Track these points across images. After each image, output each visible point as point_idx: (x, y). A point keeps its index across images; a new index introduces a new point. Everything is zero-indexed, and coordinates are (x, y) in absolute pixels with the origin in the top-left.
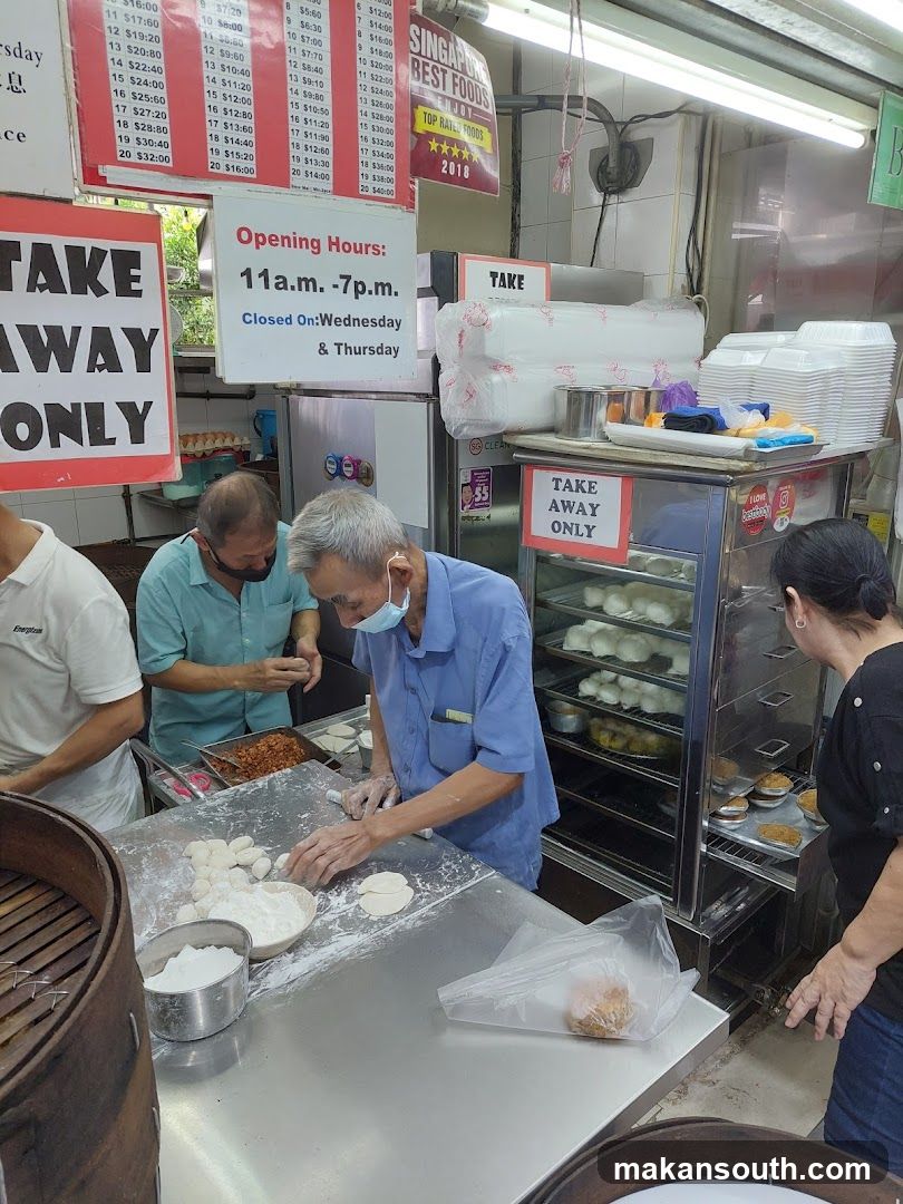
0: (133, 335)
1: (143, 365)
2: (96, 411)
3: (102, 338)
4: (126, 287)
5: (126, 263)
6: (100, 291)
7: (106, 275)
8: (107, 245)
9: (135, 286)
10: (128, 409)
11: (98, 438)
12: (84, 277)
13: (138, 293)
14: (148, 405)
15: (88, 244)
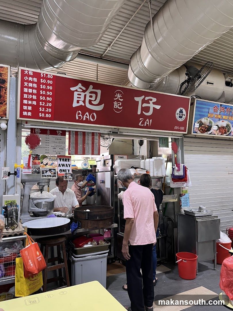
7: (67, 160)
10: (68, 170)
12: (66, 161)
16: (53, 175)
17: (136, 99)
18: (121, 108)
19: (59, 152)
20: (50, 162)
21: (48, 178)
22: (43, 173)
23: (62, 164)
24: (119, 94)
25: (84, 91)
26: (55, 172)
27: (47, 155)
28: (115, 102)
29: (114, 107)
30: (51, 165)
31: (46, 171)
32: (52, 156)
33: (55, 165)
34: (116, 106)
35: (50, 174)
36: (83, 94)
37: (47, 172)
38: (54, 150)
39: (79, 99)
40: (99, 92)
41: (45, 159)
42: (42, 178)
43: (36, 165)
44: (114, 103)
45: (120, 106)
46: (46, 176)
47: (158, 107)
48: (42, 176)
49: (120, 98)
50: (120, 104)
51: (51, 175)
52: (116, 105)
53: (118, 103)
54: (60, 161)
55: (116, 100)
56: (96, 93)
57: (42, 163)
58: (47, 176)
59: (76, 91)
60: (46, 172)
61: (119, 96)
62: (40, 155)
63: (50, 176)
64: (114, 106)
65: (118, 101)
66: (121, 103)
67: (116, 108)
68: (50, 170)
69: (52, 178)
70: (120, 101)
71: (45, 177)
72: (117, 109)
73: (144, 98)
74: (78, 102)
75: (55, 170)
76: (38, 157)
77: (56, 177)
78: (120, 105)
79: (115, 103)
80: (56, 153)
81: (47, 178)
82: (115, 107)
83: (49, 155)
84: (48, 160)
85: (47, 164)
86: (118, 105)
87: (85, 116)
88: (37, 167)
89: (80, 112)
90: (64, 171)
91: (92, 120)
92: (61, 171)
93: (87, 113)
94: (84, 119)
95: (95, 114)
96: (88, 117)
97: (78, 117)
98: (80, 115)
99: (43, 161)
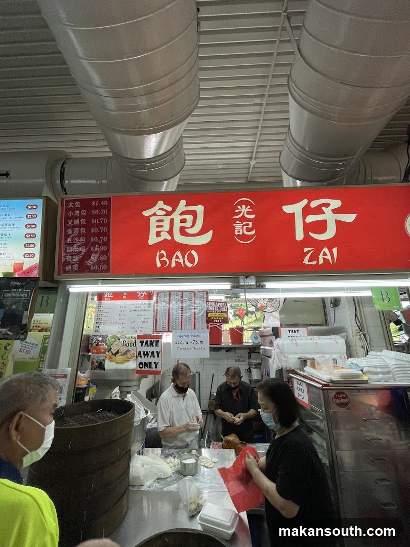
0: (157, 352)
1: (158, 357)
2: (151, 363)
3: (153, 353)
4: (156, 346)
5: (157, 342)
6: (153, 346)
8: (155, 340)
11: (151, 367)
15: (152, 340)
17: (287, 209)
18: (253, 232)
23: (144, 352)
24: (244, 206)
25: (169, 213)
28: (237, 222)
29: (237, 233)
34: (241, 230)
36: (167, 219)
38: (133, 325)
39: (160, 229)
40: (200, 209)
43: (100, 355)
44: (234, 225)
45: (248, 230)
47: (349, 218)
49: (248, 213)
50: (248, 225)
52: (239, 229)
53: (244, 223)
55: (238, 219)
56: (194, 213)
59: (154, 215)
61: (244, 210)
64: (236, 231)
65: (243, 219)
66: (250, 223)
67: (241, 233)
70: (249, 220)
72: (244, 237)
73: (309, 204)
74: (158, 234)
78: (250, 226)
79: (238, 225)
82: (239, 232)
86: (245, 227)
87: (174, 260)
88: (101, 358)
89: (163, 252)
90: (146, 365)
91: (189, 265)
92: (141, 366)
93: (178, 253)
94: (173, 265)
95: (194, 253)
96: (181, 261)
97: (161, 262)
98: (165, 259)
99: (111, 347)
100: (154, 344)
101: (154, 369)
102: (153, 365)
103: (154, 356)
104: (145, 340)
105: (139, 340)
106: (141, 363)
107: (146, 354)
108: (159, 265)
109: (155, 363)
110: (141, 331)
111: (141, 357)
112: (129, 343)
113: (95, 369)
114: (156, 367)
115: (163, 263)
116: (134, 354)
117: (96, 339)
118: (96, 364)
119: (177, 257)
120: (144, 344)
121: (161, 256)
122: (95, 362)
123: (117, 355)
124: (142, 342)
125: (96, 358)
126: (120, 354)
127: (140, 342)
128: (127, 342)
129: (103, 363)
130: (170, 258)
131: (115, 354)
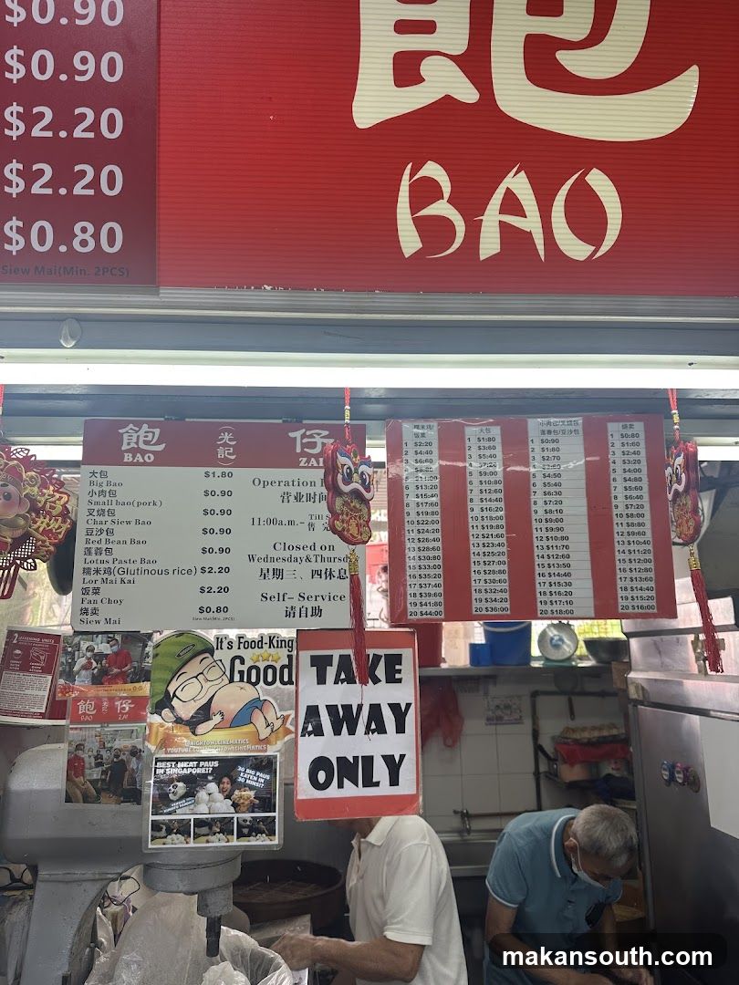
0: (395, 707)
1: (400, 728)
2: (368, 761)
5: (393, 662)
6: (376, 681)
8: (382, 652)
9: (397, 676)
11: (369, 782)
12: (369, 676)
13: (399, 681)
14: (402, 757)
15: (371, 652)
16: (248, 816)
19: (309, 605)
20: (233, 697)
21: (201, 844)
22: (163, 800)
23: (332, 709)
26: (270, 785)
27: (211, 635)
30: (242, 718)
31: (193, 784)
32: (252, 634)
33: (271, 717)
35: (223, 807)
37: (202, 794)
38: (273, 586)
39: (415, 42)
41: (193, 668)
42: (150, 846)
43: (113, 727)
46: (182, 829)
48: (156, 826)
51: (236, 816)
54: (321, 680)
57: (164, 702)
58: (199, 823)
60: (190, 794)
62: (157, 637)
63: (225, 826)
68: (226, 769)
69: (244, 842)
71: (176, 841)
75: (265, 765)
76: (135, 651)
77: (271, 833)
80: (289, 614)
81: (192, 844)
83: (232, 634)
84: (214, 674)
85: (205, 713)
87: (492, 217)
88: (121, 743)
89: (432, 170)
90: (347, 769)
91: (575, 248)
92: (322, 776)
93: (518, 183)
94: (490, 244)
95: (599, 182)
96: (531, 222)
97: (422, 225)
98: (441, 208)
99: (171, 689)
100: (380, 672)
101: (385, 789)
102: (381, 771)
103: (381, 729)
104: (336, 654)
105: (305, 656)
106: (320, 763)
107: (344, 719)
108: (410, 241)
109: (389, 760)
110: (317, 612)
111: (318, 731)
112: (262, 666)
113: (86, 799)
114: (394, 781)
115: (434, 231)
116: (285, 719)
117: (90, 649)
118: (96, 774)
119: (512, 204)
120: (331, 672)
121: (425, 192)
122: (89, 760)
123: (201, 728)
124: (320, 664)
125: (92, 745)
126: (217, 719)
127: (315, 661)
128: (248, 663)
129: (133, 764)
130: (471, 205)
131: (192, 724)
